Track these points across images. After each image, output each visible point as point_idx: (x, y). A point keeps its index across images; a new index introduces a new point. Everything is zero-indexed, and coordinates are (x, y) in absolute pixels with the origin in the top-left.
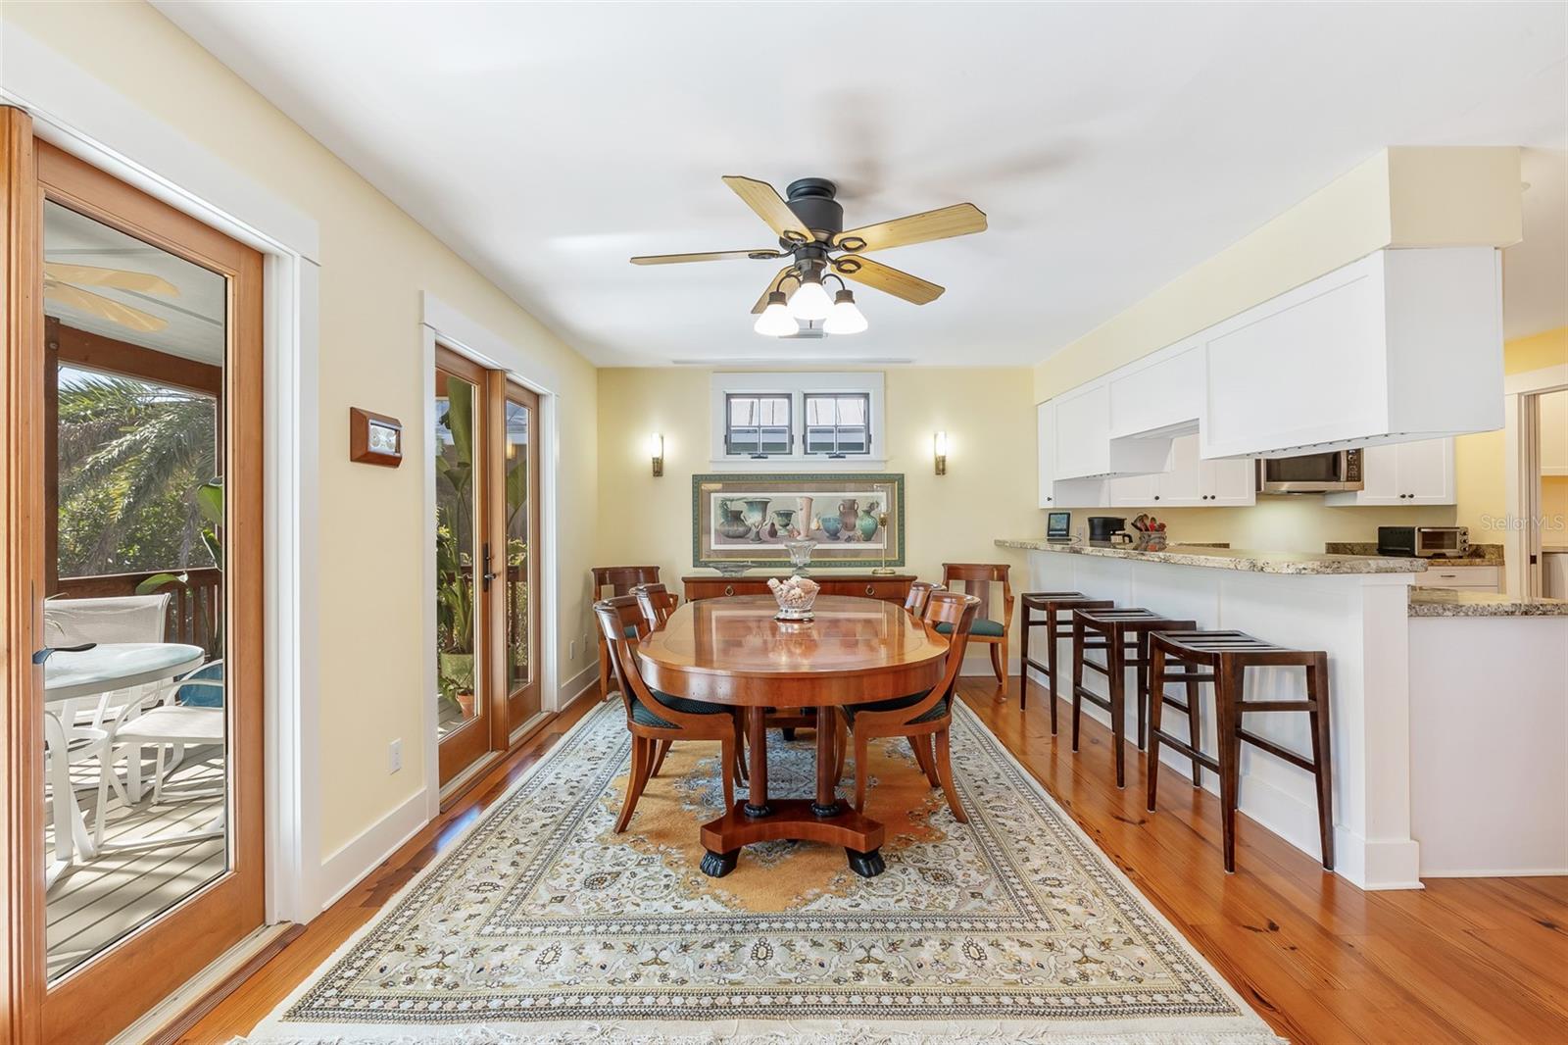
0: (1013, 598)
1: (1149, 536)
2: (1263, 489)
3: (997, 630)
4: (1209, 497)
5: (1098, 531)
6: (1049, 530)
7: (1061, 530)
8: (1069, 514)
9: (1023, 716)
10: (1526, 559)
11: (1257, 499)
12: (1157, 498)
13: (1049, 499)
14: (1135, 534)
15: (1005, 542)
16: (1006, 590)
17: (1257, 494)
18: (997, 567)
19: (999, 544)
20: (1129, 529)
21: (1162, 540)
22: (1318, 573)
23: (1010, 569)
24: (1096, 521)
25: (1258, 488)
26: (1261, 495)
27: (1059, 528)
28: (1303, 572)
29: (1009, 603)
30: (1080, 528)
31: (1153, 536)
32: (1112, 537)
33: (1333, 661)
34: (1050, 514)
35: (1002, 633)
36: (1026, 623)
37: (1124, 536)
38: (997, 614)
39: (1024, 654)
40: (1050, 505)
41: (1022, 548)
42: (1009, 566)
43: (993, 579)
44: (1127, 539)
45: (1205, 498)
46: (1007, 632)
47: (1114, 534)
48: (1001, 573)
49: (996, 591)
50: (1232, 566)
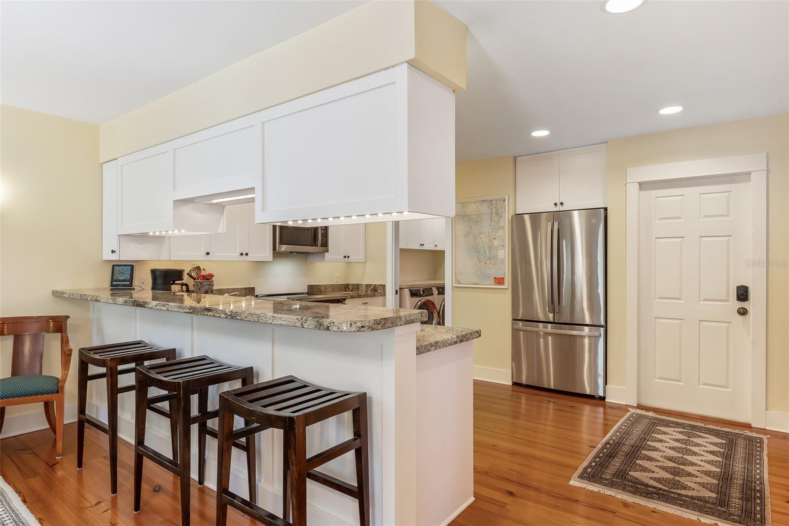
0: (71, 350)
1: (201, 284)
2: (277, 250)
3: (50, 386)
4: (244, 254)
5: (159, 282)
6: (112, 280)
7: (124, 281)
8: (132, 267)
9: (80, 474)
10: (394, 292)
11: (273, 256)
12: (208, 254)
13: (113, 252)
14: (191, 283)
15: (63, 293)
16: (65, 342)
17: (273, 252)
18: (53, 318)
19: (57, 294)
20: (186, 277)
21: (211, 287)
22: (373, 329)
23: (69, 321)
24: (158, 273)
25: (274, 249)
26: (277, 254)
27: (123, 278)
28: (362, 329)
29: (66, 355)
30: (143, 280)
31: (204, 284)
32: (173, 286)
33: (370, 398)
34: (114, 266)
35: (58, 388)
36: (84, 378)
37: (182, 285)
38: (53, 367)
39: (82, 409)
40: (114, 257)
41: (81, 300)
42: (68, 317)
43: (48, 332)
44: (184, 288)
45: (242, 254)
46: (62, 387)
47: (174, 283)
48: (59, 325)
49: (52, 343)
50: (298, 324)
